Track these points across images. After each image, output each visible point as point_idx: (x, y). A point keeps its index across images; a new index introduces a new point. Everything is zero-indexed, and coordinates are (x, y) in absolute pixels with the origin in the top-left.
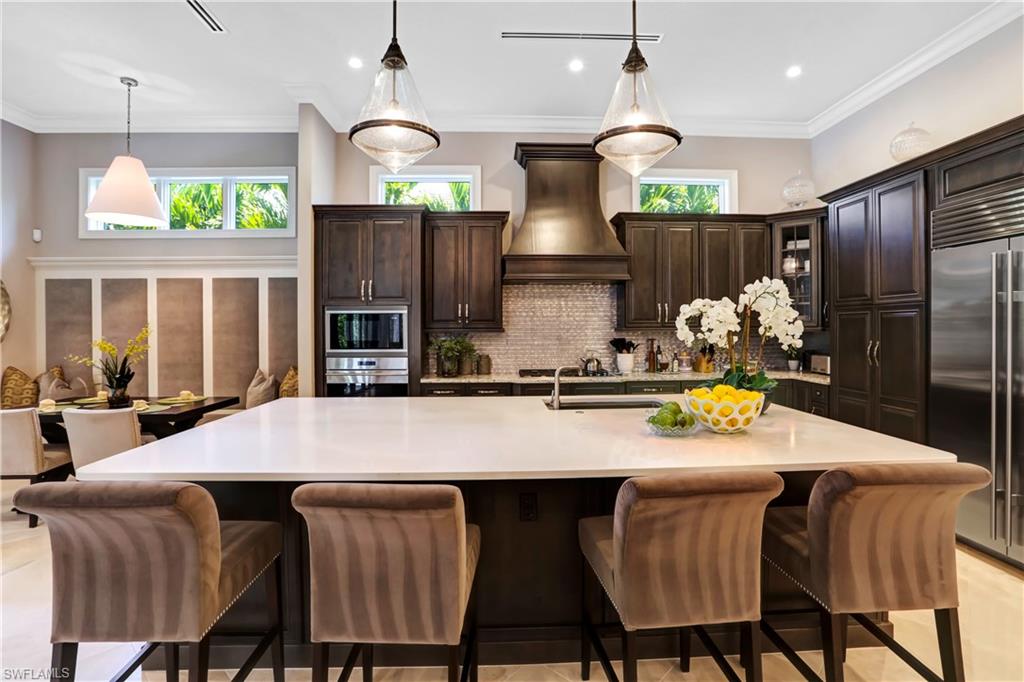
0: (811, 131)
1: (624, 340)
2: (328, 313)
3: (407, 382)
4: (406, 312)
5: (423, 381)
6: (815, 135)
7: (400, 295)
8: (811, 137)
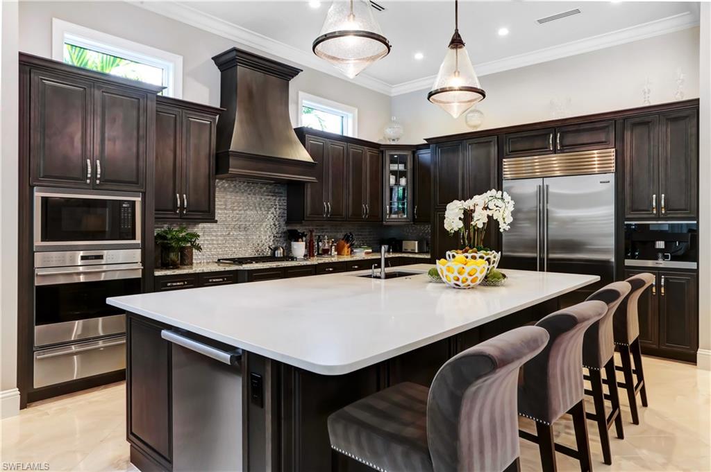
0: (396, 91)
1: (297, 231)
2: (38, 195)
3: (140, 276)
4: (140, 199)
5: (157, 273)
6: (395, 94)
7: (134, 179)
8: (392, 95)
